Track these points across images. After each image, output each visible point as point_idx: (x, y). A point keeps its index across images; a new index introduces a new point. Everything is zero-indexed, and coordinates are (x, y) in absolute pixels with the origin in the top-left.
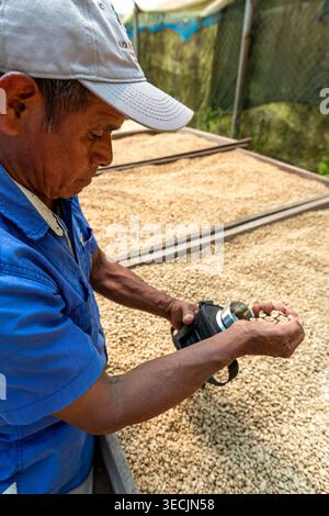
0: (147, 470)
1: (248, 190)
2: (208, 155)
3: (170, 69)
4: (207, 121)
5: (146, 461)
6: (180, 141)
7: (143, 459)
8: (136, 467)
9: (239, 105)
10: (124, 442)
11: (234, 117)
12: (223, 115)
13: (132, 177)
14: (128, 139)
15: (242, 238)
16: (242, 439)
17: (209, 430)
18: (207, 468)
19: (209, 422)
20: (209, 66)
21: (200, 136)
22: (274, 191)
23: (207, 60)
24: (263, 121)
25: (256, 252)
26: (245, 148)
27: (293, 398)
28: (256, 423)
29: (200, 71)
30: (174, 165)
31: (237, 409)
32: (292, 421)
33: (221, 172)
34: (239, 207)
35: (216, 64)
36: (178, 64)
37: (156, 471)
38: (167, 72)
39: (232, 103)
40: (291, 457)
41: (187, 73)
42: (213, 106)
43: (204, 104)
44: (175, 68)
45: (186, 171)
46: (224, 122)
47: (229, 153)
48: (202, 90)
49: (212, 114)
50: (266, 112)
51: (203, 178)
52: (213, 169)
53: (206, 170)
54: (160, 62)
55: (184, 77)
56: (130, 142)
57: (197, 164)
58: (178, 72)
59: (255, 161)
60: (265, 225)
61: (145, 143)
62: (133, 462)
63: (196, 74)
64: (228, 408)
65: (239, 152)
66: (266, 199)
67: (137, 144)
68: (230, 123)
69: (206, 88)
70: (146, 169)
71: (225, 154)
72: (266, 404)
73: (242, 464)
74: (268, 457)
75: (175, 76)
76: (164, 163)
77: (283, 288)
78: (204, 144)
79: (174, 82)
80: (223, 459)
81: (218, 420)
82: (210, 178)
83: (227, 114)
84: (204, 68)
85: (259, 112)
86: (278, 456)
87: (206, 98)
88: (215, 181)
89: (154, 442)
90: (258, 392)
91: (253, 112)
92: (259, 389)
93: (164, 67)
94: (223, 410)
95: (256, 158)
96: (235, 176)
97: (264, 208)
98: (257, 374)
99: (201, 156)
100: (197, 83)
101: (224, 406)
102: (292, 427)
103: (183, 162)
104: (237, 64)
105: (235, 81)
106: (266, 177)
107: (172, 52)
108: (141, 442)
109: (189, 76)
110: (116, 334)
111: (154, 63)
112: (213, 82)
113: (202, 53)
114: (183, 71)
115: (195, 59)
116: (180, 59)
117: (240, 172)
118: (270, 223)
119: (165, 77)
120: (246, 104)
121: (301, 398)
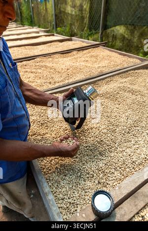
0: (50, 172)
1: (105, 63)
2: (86, 49)
3: (69, 12)
4: (87, 37)
5: (50, 168)
6: (74, 44)
7: (48, 168)
8: (45, 170)
9: (102, 29)
10: (40, 161)
11: (100, 33)
12: (95, 33)
13: (50, 59)
14: (50, 44)
15: (99, 82)
16: (93, 160)
17: (79, 156)
18: (77, 171)
19: (79, 153)
20: (88, 9)
21: (83, 42)
22: (116, 64)
23: (87, 6)
24: (113, 35)
25: (106, 88)
26: (104, 46)
27: (117, 143)
28: (100, 153)
29: (84, 12)
30: (70, 54)
31: (92, 148)
32: (116, 151)
33: (92, 56)
34: (99, 70)
35: (91, 8)
36: (74, 9)
37: (54, 172)
38: (68, 13)
39: (99, 27)
40: (114, 164)
41: (77, 13)
42: (90, 29)
43: (86, 28)
44: (72, 11)
45: (76, 56)
46: (96, 36)
47: (97, 48)
48: (85, 21)
49: (90, 33)
50: (115, 31)
51: (83, 59)
52: (88, 55)
53: (85, 56)
54: (65, 9)
55: (76, 16)
56: (50, 46)
57: (81, 53)
58: (73, 13)
59: (108, 52)
60: (110, 76)
61: (58, 46)
62: (43, 169)
63: (82, 13)
64: (88, 148)
65: (101, 48)
66: (112, 67)
67: (54, 46)
68: (98, 37)
69: (86, 21)
70: (57, 56)
71: (94, 49)
72: (105, 145)
73: (92, 168)
74: (104, 165)
75: (72, 15)
76: (65, 53)
77: (117, 102)
78: (85, 45)
79: (72, 18)
80: (84, 167)
81: (83, 152)
82: (87, 59)
83: (97, 33)
84: (85, 10)
85: (111, 30)
86: (109, 165)
87: (87, 26)
88: (89, 60)
89: (53, 161)
90: (102, 141)
91: (109, 31)
92: (102, 139)
93: (67, 11)
94: (85, 148)
95: (108, 50)
96: (98, 58)
97: (111, 70)
98: (101, 134)
99: (83, 50)
100: (83, 18)
101: (86, 147)
102: (116, 154)
103: (75, 52)
104: (101, 7)
105: (100, 16)
106: (113, 58)
107: (70, 3)
108: (48, 161)
109: (79, 15)
110: (40, 122)
111: (62, 10)
112: (90, 18)
113: (84, 3)
114: (76, 12)
115: (81, 6)
116: (74, 7)
117: (101, 56)
118: (113, 76)
119: (67, 16)
120: (105, 27)
121: (121, 143)
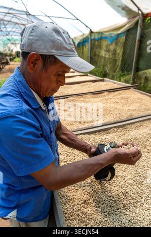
0: (71, 218)
1: (135, 106)
2: (118, 91)
3: (103, 55)
4: (119, 77)
5: (72, 214)
6: (106, 85)
7: (70, 213)
8: (66, 215)
9: (134, 71)
10: (63, 204)
11: (132, 75)
12: (127, 74)
13: (82, 99)
14: (83, 84)
15: (128, 126)
16: (117, 213)
17: (102, 206)
18: (98, 222)
19: (102, 203)
20: (121, 54)
21: (115, 83)
22: (147, 107)
23: (120, 51)
24: (146, 77)
25: (135, 133)
26: (136, 88)
27: (144, 198)
28: (124, 206)
29: (117, 56)
30: (101, 95)
31: (116, 199)
32: (141, 208)
33: (122, 98)
34: (129, 113)
35: (124, 53)
36: (107, 53)
37: (75, 219)
38: (102, 56)
39: (131, 69)
40: (139, 223)
41: (111, 57)
42: (122, 70)
43: (117, 70)
44: (106, 54)
45: (107, 97)
46: (127, 77)
47: (127, 90)
48: (117, 64)
49: (122, 74)
50: (148, 73)
51: (114, 101)
52: (119, 97)
53: (115, 97)
54: (100, 53)
55: (109, 59)
56: (83, 85)
57: (112, 94)
58: (107, 56)
59: (139, 94)
60: (140, 121)
61: (90, 86)
62: (65, 214)
63: (115, 57)
64: (111, 198)
65: (132, 90)
66: (143, 110)
67: (87, 86)
68: (130, 78)
69: (119, 63)
70: (88, 96)
71: (125, 91)
72: (129, 198)
73: (115, 223)
74: (127, 221)
75: (105, 58)
76: (96, 94)
77: (146, 150)
78: (116, 86)
79: (104, 61)
80: (106, 219)
81: (106, 202)
82: (117, 101)
83: (129, 74)
84: (119, 54)
85: (143, 73)
86: (133, 222)
87: (119, 67)
88: (119, 102)
89: (76, 207)
90: (127, 192)
91: (141, 73)
92: (127, 191)
93: (101, 55)
94: (109, 198)
95: (140, 92)
96: (129, 100)
97: (141, 114)
98: (127, 185)
99: (114, 91)
100: (115, 61)
101: (110, 197)
102: (141, 211)
103: (106, 93)
104: (134, 53)
105: (133, 60)
106: (144, 101)
107: (105, 48)
108: (70, 206)
109: (112, 58)
110: (66, 162)
111: (97, 53)
112: (123, 60)
113: (118, 48)
114: (109, 56)
115: (115, 51)
116: (108, 51)
117: (132, 98)
118: (143, 121)
119: (101, 59)
120: (137, 69)
121: (148, 198)
